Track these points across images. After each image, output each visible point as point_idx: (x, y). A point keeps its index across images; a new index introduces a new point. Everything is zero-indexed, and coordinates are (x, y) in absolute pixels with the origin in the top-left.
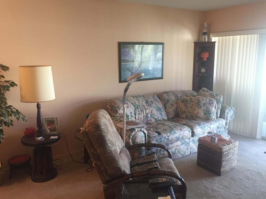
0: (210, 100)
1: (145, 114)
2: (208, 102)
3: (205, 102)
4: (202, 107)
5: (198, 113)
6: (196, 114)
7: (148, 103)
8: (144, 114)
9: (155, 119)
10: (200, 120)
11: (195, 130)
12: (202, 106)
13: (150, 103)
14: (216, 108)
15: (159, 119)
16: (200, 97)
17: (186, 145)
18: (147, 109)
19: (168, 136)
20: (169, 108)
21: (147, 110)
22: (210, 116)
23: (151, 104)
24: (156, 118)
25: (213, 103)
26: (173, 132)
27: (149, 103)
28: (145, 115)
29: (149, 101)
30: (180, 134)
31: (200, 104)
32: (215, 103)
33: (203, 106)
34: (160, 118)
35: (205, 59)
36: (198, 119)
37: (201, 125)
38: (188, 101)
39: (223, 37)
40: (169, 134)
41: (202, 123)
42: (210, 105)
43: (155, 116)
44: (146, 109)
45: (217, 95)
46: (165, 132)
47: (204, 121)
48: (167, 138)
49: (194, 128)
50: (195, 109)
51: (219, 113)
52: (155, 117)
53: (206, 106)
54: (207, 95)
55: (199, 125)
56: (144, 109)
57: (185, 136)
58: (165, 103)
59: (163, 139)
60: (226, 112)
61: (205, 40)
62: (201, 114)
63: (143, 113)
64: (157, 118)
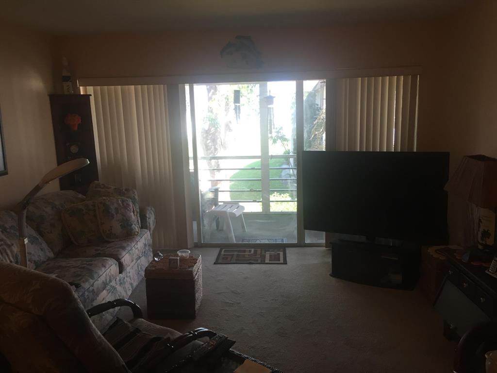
0: (123, 201)
1: (13, 257)
2: (121, 204)
3: (116, 205)
4: (115, 216)
5: (111, 229)
6: (109, 231)
7: (7, 232)
8: (9, 259)
9: (35, 261)
10: (117, 240)
11: (123, 260)
12: (114, 214)
13: (12, 231)
14: (135, 214)
15: (41, 261)
16: (104, 198)
17: (113, 292)
18: (13, 244)
19: (92, 285)
20: (48, 233)
21: (13, 247)
22: (132, 230)
23: (15, 232)
24: (36, 259)
25: (129, 205)
26: (95, 276)
27: (8, 230)
28: (12, 259)
29: (8, 227)
30: (106, 275)
31: (110, 211)
32: (131, 204)
33: (116, 214)
34: (43, 259)
35: (76, 128)
36: (114, 240)
37: (127, 248)
38: (83, 210)
39: (102, 87)
40: (91, 281)
41: (125, 245)
42: (127, 209)
43: (33, 255)
44: (9, 246)
45: (126, 190)
46: (83, 280)
47: (125, 240)
48: (91, 289)
49: (120, 257)
50: (104, 223)
51: (140, 221)
52: (33, 258)
53: (120, 212)
54: (112, 194)
55: (124, 248)
56: (6, 247)
57: (113, 275)
58: (38, 224)
59: (86, 293)
60: (148, 216)
61: (68, 91)
62: (117, 229)
63: (7, 255)
64: (38, 259)
